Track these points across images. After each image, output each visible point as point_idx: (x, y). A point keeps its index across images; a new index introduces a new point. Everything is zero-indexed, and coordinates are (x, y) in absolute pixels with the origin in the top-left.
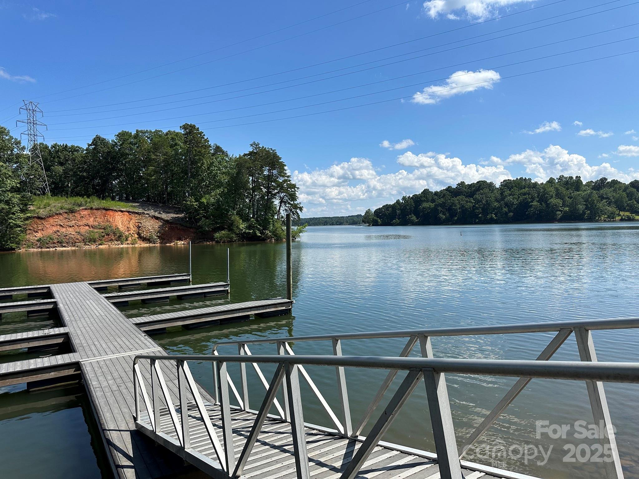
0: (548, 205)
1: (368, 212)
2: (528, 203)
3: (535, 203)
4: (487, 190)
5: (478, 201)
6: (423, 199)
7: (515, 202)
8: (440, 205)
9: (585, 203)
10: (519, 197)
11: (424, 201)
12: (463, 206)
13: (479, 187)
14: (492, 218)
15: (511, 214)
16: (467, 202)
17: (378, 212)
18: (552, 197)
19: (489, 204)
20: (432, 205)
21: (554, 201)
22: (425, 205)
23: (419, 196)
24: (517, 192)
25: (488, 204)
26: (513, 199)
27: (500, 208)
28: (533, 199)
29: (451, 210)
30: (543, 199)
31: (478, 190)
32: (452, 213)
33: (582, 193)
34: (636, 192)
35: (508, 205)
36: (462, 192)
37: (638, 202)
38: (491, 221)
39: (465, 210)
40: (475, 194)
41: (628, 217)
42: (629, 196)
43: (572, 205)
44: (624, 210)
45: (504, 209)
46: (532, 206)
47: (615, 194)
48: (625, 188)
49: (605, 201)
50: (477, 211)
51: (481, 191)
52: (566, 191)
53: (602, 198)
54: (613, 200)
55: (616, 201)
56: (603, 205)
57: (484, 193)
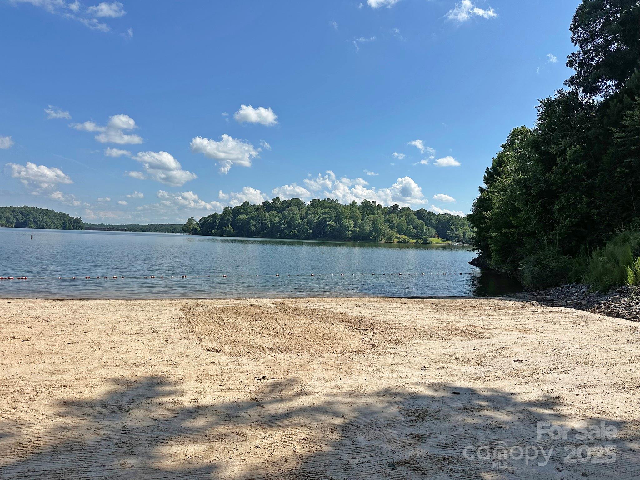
0: (341, 225)
1: (191, 221)
2: (326, 222)
3: (331, 223)
4: (294, 208)
5: (284, 217)
6: (242, 211)
7: (316, 220)
8: (253, 218)
9: (372, 225)
10: (320, 216)
11: (243, 213)
12: (271, 221)
13: (290, 204)
14: (294, 233)
15: (311, 231)
16: (276, 217)
17: (203, 222)
18: (346, 218)
19: (294, 221)
20: (245, 217)
21: (348, 222)
22: (240, 217)
23: (239, 208)
24: (320, 211)
25: (293, 220)
26: (314, 218)
27: (303, 225)
28: (331, 218)
29: (262, 223)
30: (338, 219)
31: (288, 207)
32: (263, 226)
33: (373, 217)
34: (416, 219)
35: (310, 223)
36: (276, 208)
37: (415, 228)
38: (294, 237)
39: (273, 225)
40: (285, 210)
41: (404, 240)
42: (410, 222)
43: (361, 227)
44: (404, 234)
45: (306, 226)
46: (329, 225)
47: (398, 220)
48: (410, 215)
49: (387, 224)
50: (283, 226)
51: (290, 208)
52: (359, 213)
53: (386, 221)
54: (396, 224)
55: (398, 226)
56: (385, 228)
57: (292, 210)
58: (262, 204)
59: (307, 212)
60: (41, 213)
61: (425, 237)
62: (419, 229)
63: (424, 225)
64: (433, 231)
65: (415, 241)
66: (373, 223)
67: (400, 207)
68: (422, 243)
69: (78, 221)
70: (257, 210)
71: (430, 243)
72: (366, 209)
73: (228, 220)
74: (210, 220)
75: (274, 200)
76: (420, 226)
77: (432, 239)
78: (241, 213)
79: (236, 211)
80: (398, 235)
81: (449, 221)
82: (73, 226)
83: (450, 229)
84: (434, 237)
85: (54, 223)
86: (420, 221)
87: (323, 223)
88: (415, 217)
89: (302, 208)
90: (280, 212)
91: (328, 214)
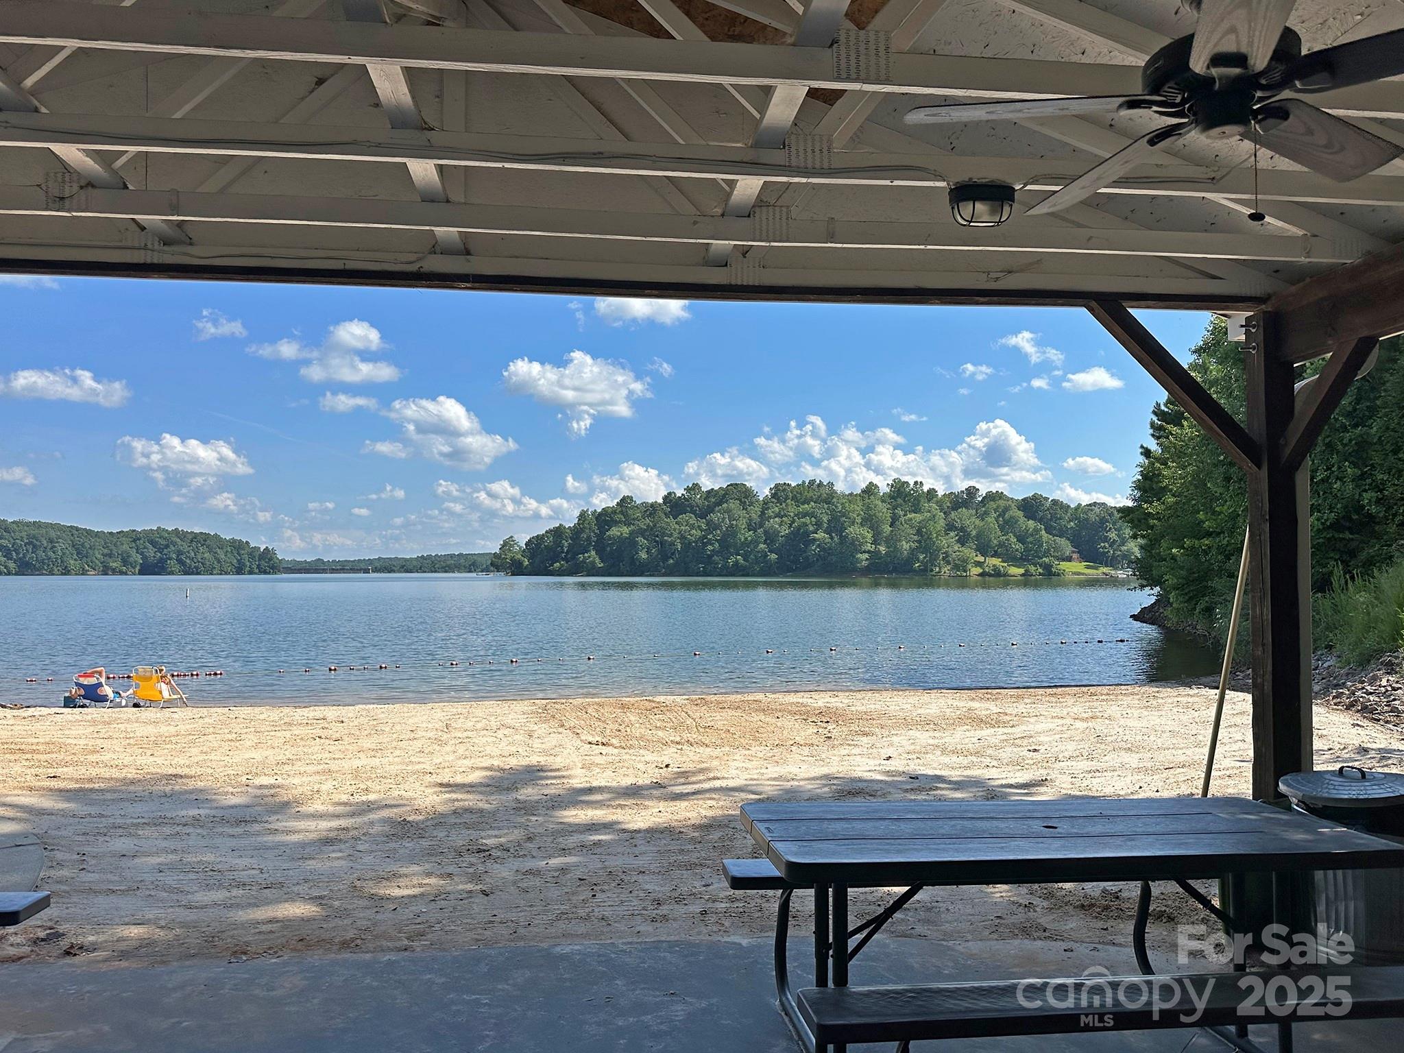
0: (843, 539)
1: (507, 545)
2: (807, 534)
3: (820, 535)
4: (733, 505)
5: (712, 527)
6: (619, 517)
7: (785, 531)
8: (642, 533)
9: (916, 538)
10: (793, 522)
11: (620, 522)
12: (682, 537)
13: (724, 496)
14: (736, 563)
15: (774, 556)
16: (692, 527)
17: (535, 544)
18: (853, 523)
19: (734, 534)
20: (625, 530)
21: (858, 531)
22: (614, 531)
23: (610, 510)
24: (792, 510)
25: (732, 532)
26: (780, 525)
27: (755, 542)
28: (818, 525)
29: (662, 543)
30: (836, 526)
31: (720, 503)
32: (665, 551)
33: (918, 517)
34: (1022, 519)
35: (770, 537)
36: (692, 507)
37: (1021, 539)
38: (737, 570)
39: (687, 545)
40: (712, 511)
41: (995, 568)
42: (1007, 525)
43: (891, 541)
44: (996, 555)
45: (762, 546)
46: (814, 540)
47: (977, 522)
48: (1007, 509)
49: (952, 534)
50: (710, 547)
51: (725, 505)
52: (883, 511)
53: (950, 527)
54: (974, 533)
55: (978, 536)
56: (948, 542)
57: (728, 511)
58: (660, 501)
59: (763, 513)
60: (192, 541)
61: (1046, 560)
62: (1031, 543)
63: (1043, 532)
64: (1066, 546)
65: (1022, 571)
66: (919, 532)
67: (983, 492)
68: (1040, 574)
69: (267, 555)
70: (651, 514)
71: (1058, 575)
72: (900, 501)
73: (589, 538)
74: (549, 541)
75: (688, 489)
76: (1032, 535)
77: (1064, 565)
78: (616, 523)
79: (605, 519)
80: (981, 559)
81: (1103, 521)
82: (258, 566)
83: (1106, 539)
84: (1069, 559)
85: (219, 562)
86: (1031, 522)
87: (800, 537)
88: (1020, 514)
89: (751, 504)
90: (703, 516)
91: (812, 515)
